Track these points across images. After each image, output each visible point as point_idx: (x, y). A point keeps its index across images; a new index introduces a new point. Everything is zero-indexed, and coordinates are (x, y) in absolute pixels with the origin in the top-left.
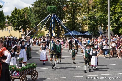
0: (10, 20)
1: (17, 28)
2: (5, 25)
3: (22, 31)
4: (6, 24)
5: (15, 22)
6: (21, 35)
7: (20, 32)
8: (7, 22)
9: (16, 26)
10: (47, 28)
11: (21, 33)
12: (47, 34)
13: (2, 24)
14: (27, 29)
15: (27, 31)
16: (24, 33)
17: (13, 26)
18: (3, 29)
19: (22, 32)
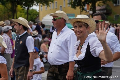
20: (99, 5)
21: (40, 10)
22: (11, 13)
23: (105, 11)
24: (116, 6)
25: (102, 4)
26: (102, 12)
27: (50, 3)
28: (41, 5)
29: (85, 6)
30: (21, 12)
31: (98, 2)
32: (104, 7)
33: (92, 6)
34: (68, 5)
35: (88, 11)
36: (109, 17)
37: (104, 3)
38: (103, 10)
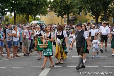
20: (71, 16)
21: (41, 18)
22: (26, 19)
24: (79, 16)
25: (73, 15)
26: (72, 19)
28: (41, 15)
29: (64, 16)
31: (70, 14)
32: (74, 16)
33: (67, 16)
34: (55, 15)
35: (65, 18)
36: (76, 21)
37: (73, 14)
38: (73, 18)
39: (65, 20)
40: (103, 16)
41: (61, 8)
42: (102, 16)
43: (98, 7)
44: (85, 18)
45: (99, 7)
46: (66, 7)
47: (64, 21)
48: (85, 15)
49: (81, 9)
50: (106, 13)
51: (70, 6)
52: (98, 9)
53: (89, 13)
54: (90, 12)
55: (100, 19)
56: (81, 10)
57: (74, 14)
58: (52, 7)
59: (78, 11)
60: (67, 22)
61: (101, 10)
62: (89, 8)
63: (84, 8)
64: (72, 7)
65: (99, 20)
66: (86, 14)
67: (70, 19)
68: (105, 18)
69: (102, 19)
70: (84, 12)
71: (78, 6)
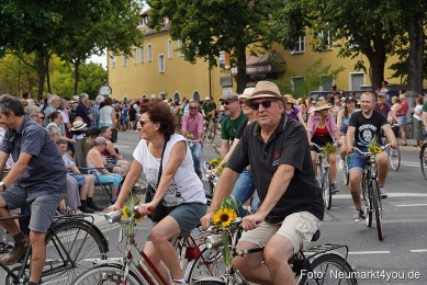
0: (160, 7)
1: (199, 46)
2: (138, 31)
3: (222, 57)
4: (143, 27)
5: (183, 12)
6: (216, 81)
7: (213, 63)
8: (144, 16)
9: (193, 34)
10: (351, 42)
11: (217, 70)
12: (353, 75)
13: (123, 29)
14: (247, 51)
15: (250, 60)
16: (235, 71)
17: (175, 36)
18: (127, 52)
19: (222, 66)
20: (253, 54)
21: (111, 66)
22: (34, 75)
23: (269, 68)
24: (295, 54)
25: (262, 50)
26: (261, 69)
27: (133, 47)
28: (111, 53)
29: (218, 55)
30: (61, 72)
31: (251, 46)
32: (265, 58)
33: (236, 54)
34: (179, 54)
35: (227, 67)
37: (265, 46)
38: (264, 64)
39: (224, 75)
40: (404, 52)
41: (205, 16)
42: (398, 52)
43: (378, 11)
44: (319, 62)
45: (385, 10)
46: (226, 10)
47: (222, 80)
48: (317, 50)
49: (297, 21)
50: (417, 39)
51: (245, 7)
52: (379, 18)
53: (339, 42)
54: (339, 37)
55: (393, 67)
56: (300, 27)
57: (267, 48)
58: (161, 12)
59: (285, 30)
60: (235, 84)
61: (391, 24)
62: (337, 18)
63: (311, 18)
64: (257, 11)
65: (388, 73)
66: (323, 47)
67: (249, 70)
68: (412, 62)
69: (400, 69)
70: (316, 34)
71: (283, 6)
